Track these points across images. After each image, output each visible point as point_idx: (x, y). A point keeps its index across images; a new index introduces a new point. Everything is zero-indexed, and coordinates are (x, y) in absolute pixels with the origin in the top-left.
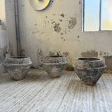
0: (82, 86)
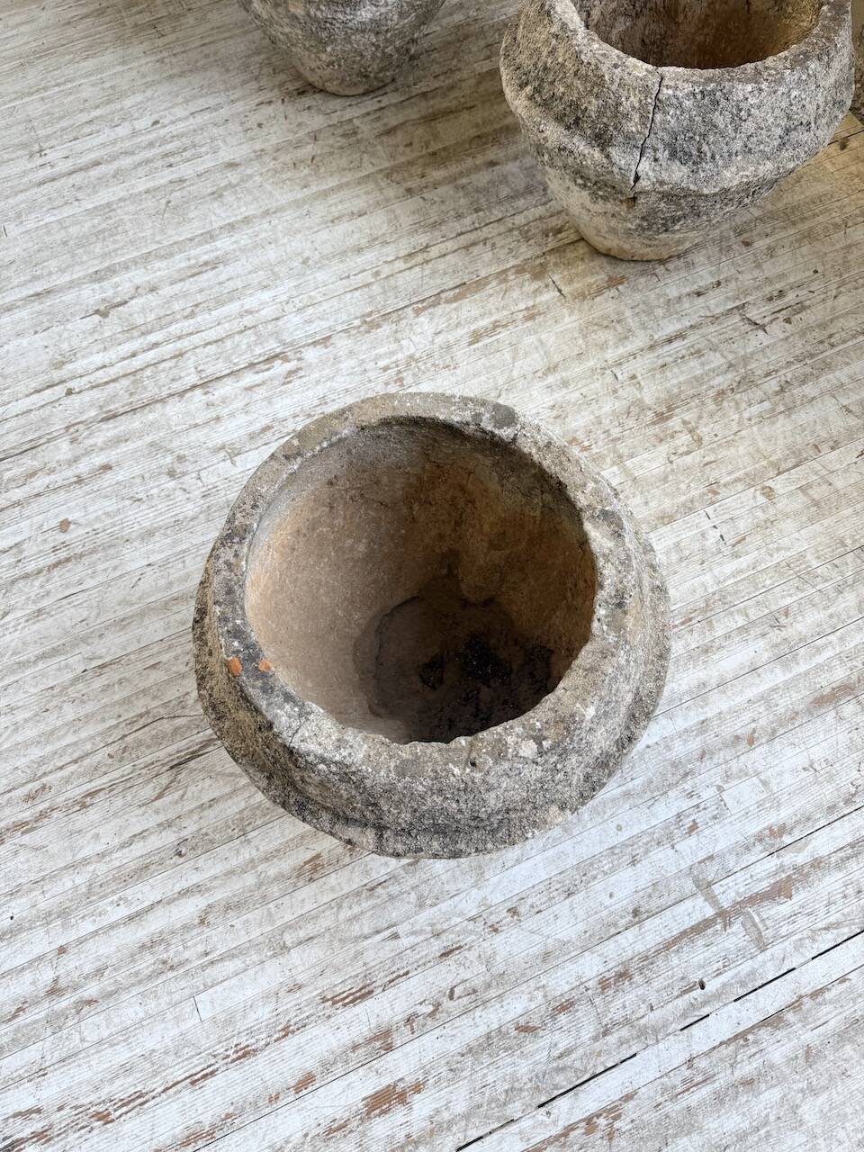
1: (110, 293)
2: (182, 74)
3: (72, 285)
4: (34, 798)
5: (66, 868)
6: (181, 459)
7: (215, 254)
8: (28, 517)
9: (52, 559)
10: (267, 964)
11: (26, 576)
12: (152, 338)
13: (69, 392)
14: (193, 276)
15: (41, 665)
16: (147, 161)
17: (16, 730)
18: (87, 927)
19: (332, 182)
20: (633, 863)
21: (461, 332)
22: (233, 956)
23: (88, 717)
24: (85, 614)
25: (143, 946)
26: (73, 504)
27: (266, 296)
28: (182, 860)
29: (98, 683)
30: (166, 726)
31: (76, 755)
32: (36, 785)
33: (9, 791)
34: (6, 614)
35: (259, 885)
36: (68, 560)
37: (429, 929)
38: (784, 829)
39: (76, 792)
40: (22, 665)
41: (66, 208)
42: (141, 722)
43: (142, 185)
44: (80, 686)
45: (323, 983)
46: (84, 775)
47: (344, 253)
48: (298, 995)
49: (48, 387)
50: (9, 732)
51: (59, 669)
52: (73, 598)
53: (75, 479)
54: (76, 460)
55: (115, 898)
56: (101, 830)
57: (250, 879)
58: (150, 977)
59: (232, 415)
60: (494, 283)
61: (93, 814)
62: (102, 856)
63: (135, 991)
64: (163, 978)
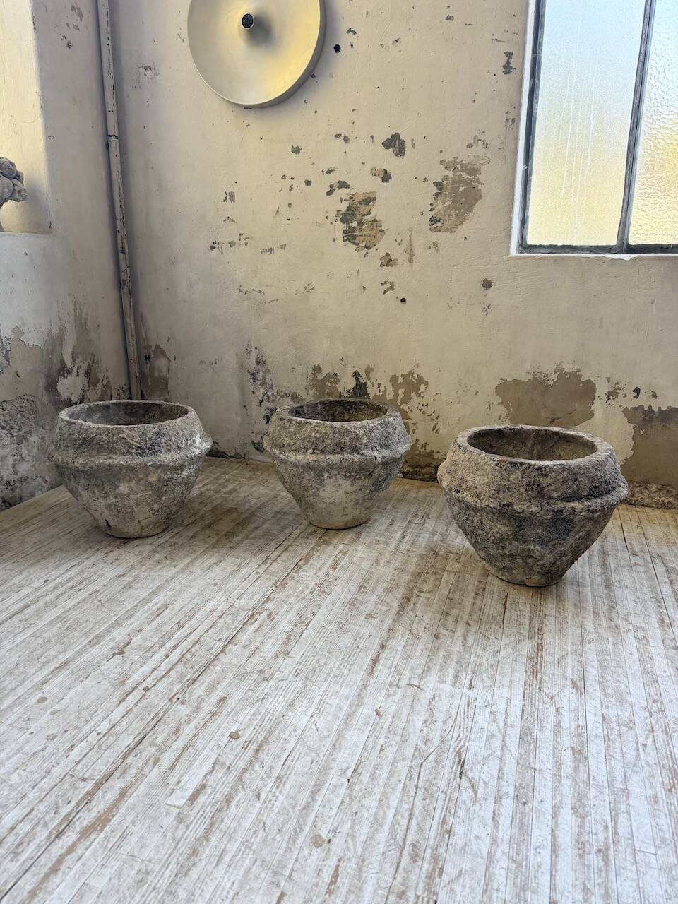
0: (481, 590)
1: (112, 644)
2: (39, 561)
3: (79, 654)
4: (417, 855)
5: (488, 867)
6: (261, 671)
7: (160, 603)
8: (204, 748)
9: (250, 753)
10: (630, 803)
11: (245, 770)
12: (169, 645)
13: (146, 689)
14: (158, 615)
15: (319, 799)
16: (62, 594)
17: (353, 837)
18: (545, 879)
19: (188, 560)
20: (652, 658)
21: (325, 569)
22: (616, 815)
23: (384, 795)
24: (309, 759)
25: (581, 856)
26: (225, 724)
27: (212, 603)
28: (530, 805)
29: (365, 778)
30: (428, 765)
31: (406, 816)
32: (408, 849)
33: (398, 867)
34: (258, 796)
35: (573, 779)
36: (261, 746)
37: (647, 732)
38: (662, 621)
39: (433, 829)
40: (307, 807)
41: (27, 631)
42: (415, 773)
43: (71, 603)
44: (357, 788)
45: (658, 785)
46: (424, 820)
47: (231, 574)
48: (660, 800)
49: (127, 695)
50: (350, 843)
51: (333, 791)
52: (290, 758)
53: (210, 715)
54: (197, 708)
55: (533, 851)
56: (474, 833)
57: (567, 782)
58: (606, 863)
59: (262, 643)
60: (315, 553)
61: (459, 831)
62: (494, 841)
63: (612, 876)
64: (611, 858)
